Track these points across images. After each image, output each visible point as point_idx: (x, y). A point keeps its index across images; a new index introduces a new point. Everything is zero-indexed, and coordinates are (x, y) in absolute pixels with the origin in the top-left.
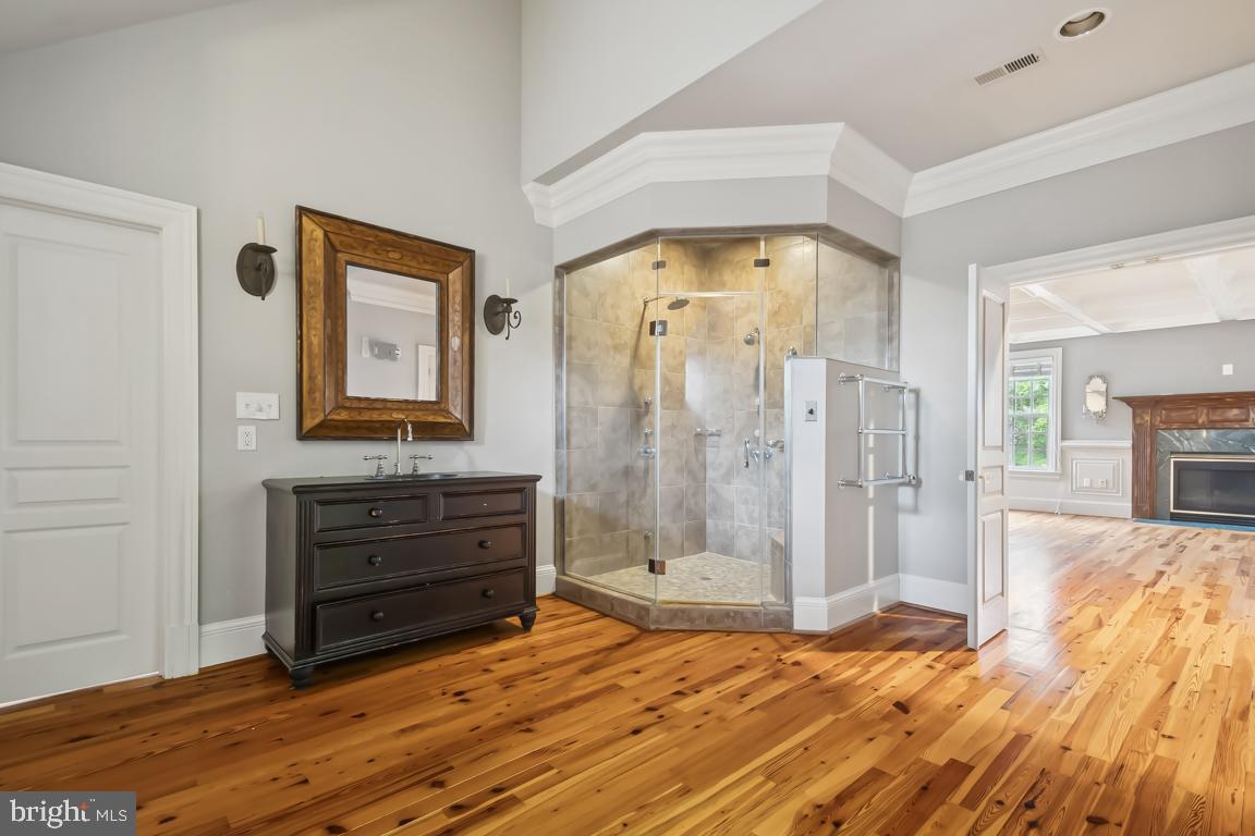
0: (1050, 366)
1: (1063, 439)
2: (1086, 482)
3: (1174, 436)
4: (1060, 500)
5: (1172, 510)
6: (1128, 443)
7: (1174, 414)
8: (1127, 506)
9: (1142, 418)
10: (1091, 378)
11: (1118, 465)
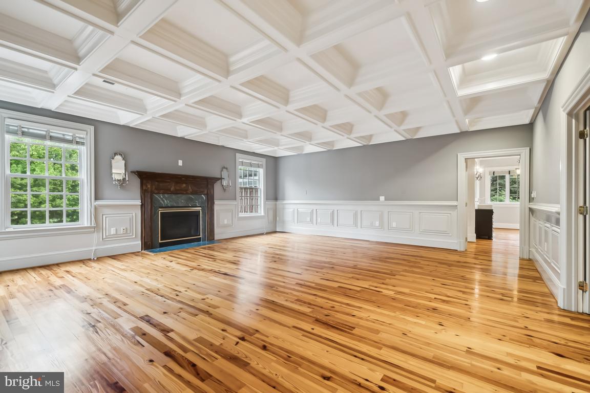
0: (84, 139)
1: (96, 199)
2: (113, 231)
3: (160, 197)
4: (94, 248)
5: (160, 242)
6: (139, 202)
7: (161, 185)
8: (137, 244)
9: (147, 186)
10: (116, 154)
11: (133, 216)
